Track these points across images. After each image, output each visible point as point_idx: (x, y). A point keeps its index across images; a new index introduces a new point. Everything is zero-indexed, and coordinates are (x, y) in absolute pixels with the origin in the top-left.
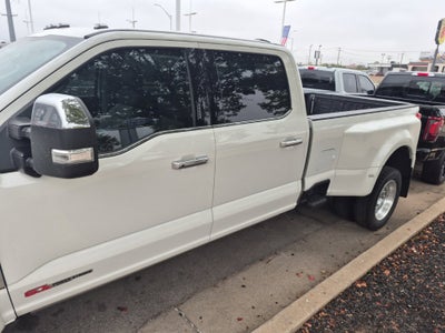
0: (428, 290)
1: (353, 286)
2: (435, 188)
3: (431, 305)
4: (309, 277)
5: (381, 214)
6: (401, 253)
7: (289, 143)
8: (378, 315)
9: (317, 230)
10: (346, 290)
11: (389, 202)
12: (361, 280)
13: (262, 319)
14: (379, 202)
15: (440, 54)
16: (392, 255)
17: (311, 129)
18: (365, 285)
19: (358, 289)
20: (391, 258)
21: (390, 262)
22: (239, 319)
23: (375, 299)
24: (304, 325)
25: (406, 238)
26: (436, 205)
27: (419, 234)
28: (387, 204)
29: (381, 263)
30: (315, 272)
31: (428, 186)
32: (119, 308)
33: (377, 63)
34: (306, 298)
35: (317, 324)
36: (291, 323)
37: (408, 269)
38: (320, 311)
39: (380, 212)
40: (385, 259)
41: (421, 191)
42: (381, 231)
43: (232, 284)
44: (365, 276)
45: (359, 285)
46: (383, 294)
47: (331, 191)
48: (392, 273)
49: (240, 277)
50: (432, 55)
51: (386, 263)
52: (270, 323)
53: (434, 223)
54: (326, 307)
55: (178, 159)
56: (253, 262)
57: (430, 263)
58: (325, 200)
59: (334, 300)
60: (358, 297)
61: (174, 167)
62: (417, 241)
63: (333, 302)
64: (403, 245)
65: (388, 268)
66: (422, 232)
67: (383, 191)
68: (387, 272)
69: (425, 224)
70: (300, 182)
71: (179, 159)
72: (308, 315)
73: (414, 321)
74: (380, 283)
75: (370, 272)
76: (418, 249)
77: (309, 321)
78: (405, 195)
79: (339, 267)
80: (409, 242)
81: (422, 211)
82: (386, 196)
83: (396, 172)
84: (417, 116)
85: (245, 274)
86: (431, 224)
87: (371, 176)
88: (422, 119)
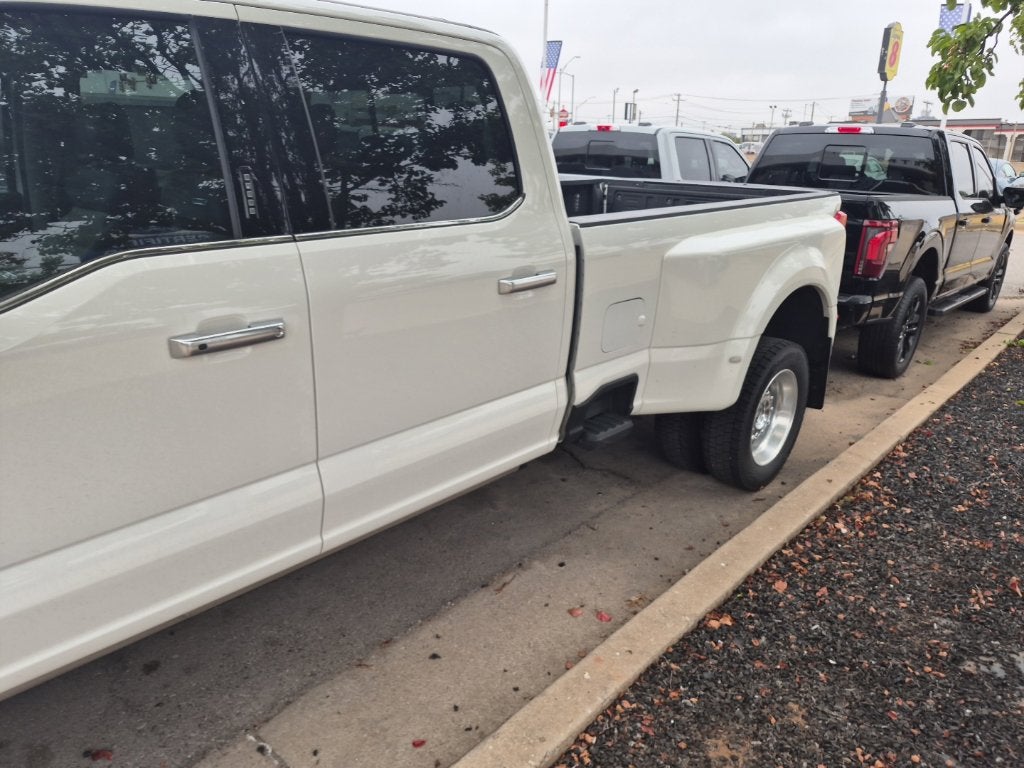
0: (873, 618)
1: (701, 625)
2: (887, 385)
3: (881, 654)
4: (599, 615)
5: (766, 451)
6: (812, 538)
7: (519, 282)
8: (760, 691)
9: (622, 502)
10: (685, 639)
11: (783, 422)
12: (719, 611)
13: (476, 735)
14: (760, 424)
15: (891, 103)
16: (791, 543)
17: (578, 250)
18: (727, 621)
19: (713, 634)
20: (788, 552)
21: (787, 561)
22: (417, 744)
23: (753, 654)
24: (578, 741)
25: (822, 502)
26: (887, 422)
27: (852, 490)
28: (779, 428)
29: (766, 565)
30: (612, 604)
31: (873, 383)
32: (87, 754)
33: (762, 126)
34: (585, 670)
35: (610, 733)
36: (542, 740)
37: (829, 572)
38: (620, 699)
39: (764, 446)
40: (777, 555)
41: (857, 395)
42: (767, 491)
43: (405, 653)
44: (727, 601)
45: (714, 624)
46: (772, 640)
47: (644, 403)
48: (792, 586)
49: (426, 634)
50: (874, 105)
51: (777, 564)
52: (489, 745)
53: (886, 463)
54: (633, 687)
55: (187, 329)
56: (463, 594)
57: (877, 556)
58: (628, 424)
59: (653, 667)
60: (711, 653)
61: (175, 352)
62: (847, 507)
63: (652, 672)
64: (816, 519)
65: (781, 574)
66: (861, 484)
67: (766, 396)
68: (781, 586)
69: (865, 465)
70: (562, 383)
71: (193, 328)
72: (588, 711)
73: (842, 696)
74: (763, 614)
75: (741, 589)
76: (852, 525)
77: (591, 728)
78: (818, 404)
79: (671, 582)
80: (831, 511)
81: (858, 438)
82: (774, 407)
83: (794, 350)
84: (838, 217)
85: (440, 625)
86: (880, 466)
87: (733, 360)
88: (848, 227)
